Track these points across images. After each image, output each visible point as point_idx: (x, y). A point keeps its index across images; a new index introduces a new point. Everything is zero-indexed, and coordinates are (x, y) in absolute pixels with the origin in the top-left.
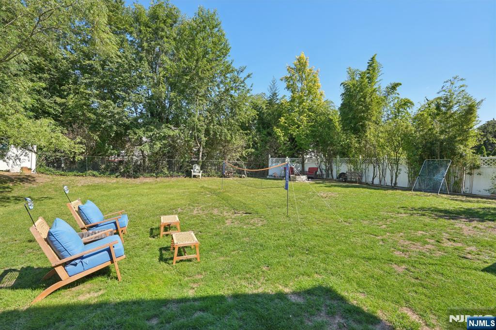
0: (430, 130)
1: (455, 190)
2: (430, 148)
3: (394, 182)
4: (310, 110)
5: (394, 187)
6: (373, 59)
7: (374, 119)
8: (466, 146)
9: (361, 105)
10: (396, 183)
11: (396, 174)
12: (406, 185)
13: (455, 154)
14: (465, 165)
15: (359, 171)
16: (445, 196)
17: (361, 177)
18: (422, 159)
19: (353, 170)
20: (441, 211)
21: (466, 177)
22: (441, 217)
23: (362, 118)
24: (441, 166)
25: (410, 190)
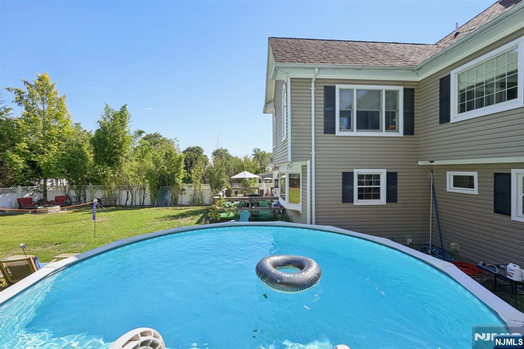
0: (162, 167)
1: (175, 204)
2: (162, 179)
3: (142, 203)
4: (59, 138)
5: (142, 206)
6: (124, 107)
7: (126, 155)
8: (179, 178)
9: (115, 143)
10: (143, 203)
11: (144, 196)
12: (149, 204)
13: (174, 183)
14: (179, 189)
15: (114, 196)
16: (171, 208)
17: (116, 201)
18: (159, 186)
19: (107, 196)
20: (172, 216)
21: (180, 196)
22: (173, 219)
23: (117, 153)
24: (168, 189)
25: (153, 207)
